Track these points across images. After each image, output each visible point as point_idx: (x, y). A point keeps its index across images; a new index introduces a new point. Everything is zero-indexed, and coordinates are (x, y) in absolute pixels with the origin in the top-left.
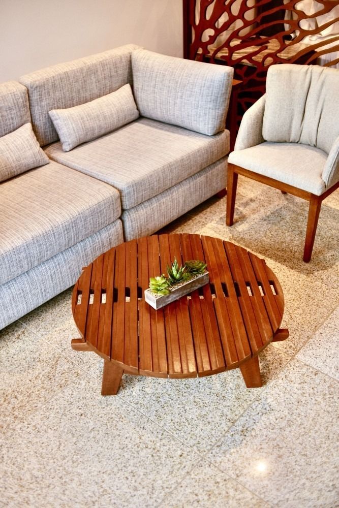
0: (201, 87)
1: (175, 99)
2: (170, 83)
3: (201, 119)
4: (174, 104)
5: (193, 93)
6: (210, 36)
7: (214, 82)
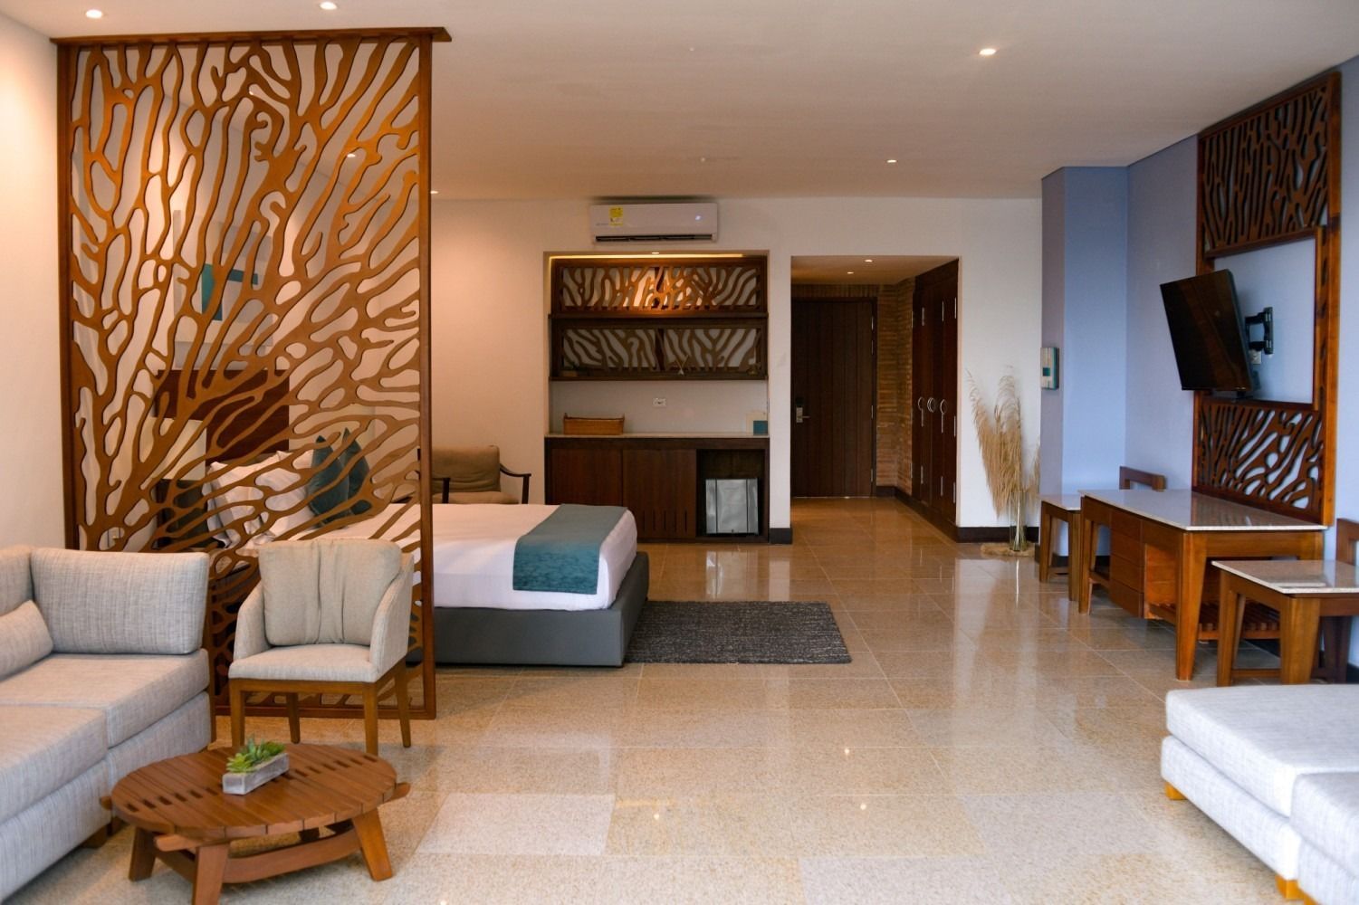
0: (168, 583)
1: (125, 607)
2: (112, 585)
3: (172, 629)
4: (124, 615)
5: (155, 594)
6: (115, 539)
7: (186, 574)
